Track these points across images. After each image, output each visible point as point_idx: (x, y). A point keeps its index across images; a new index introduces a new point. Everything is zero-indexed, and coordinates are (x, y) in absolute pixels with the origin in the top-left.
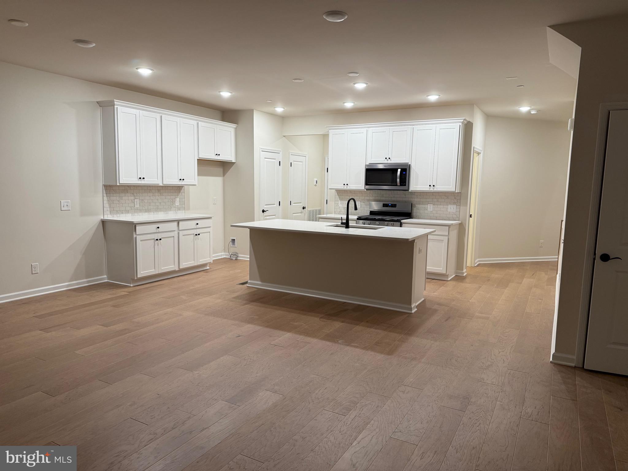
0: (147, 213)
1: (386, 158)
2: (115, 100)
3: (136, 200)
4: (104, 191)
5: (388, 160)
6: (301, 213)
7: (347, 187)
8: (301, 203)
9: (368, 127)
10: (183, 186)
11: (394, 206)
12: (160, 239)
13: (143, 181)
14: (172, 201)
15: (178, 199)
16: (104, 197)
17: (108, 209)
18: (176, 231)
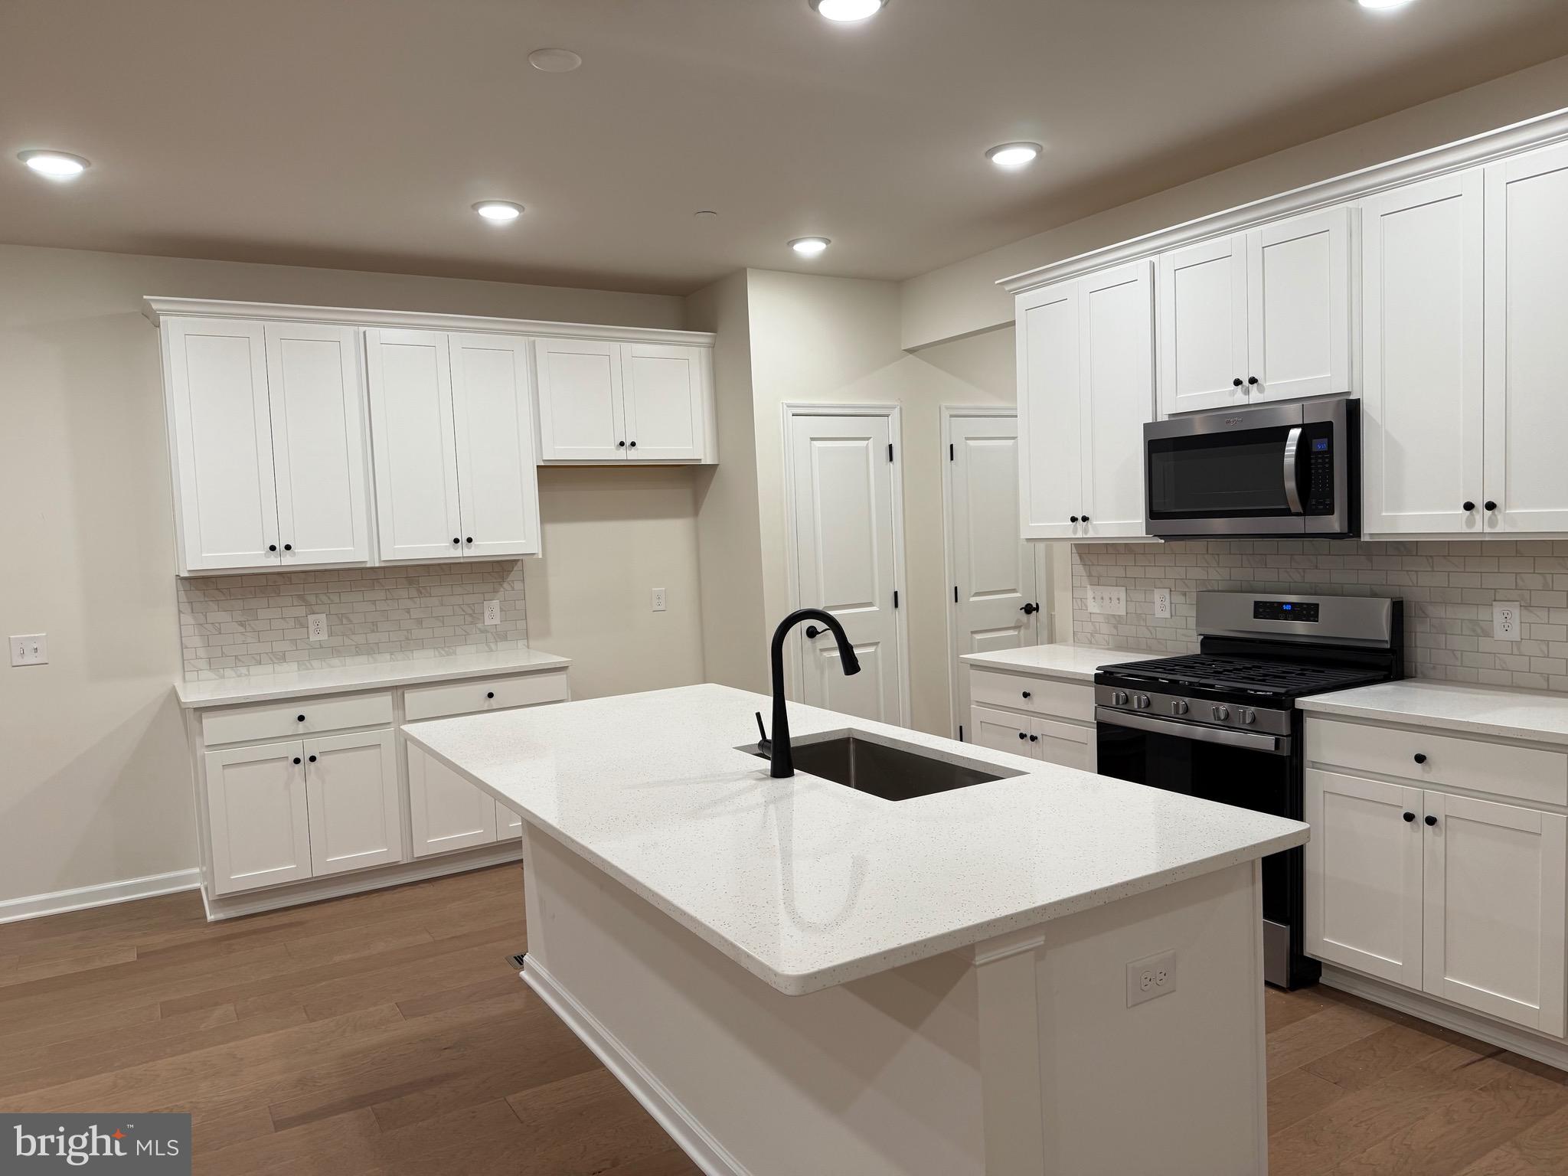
0: (363, 659)
1: (1238, 383)
2: (145, 297)
3: (311, 618)
4: (182, 593)
5: (1247, 392)
6: (1017, 627)
7: (1086, 531)
8: (1014, 591)
9: (1158, 251)
10: (516, 561)
11: (1308, 612)
12: (313, 759)
13: (290, 556)
14: (471, 612)
15: (495, 604)
16: (182, 615)
17: (201, 652)
18: (392, 725)
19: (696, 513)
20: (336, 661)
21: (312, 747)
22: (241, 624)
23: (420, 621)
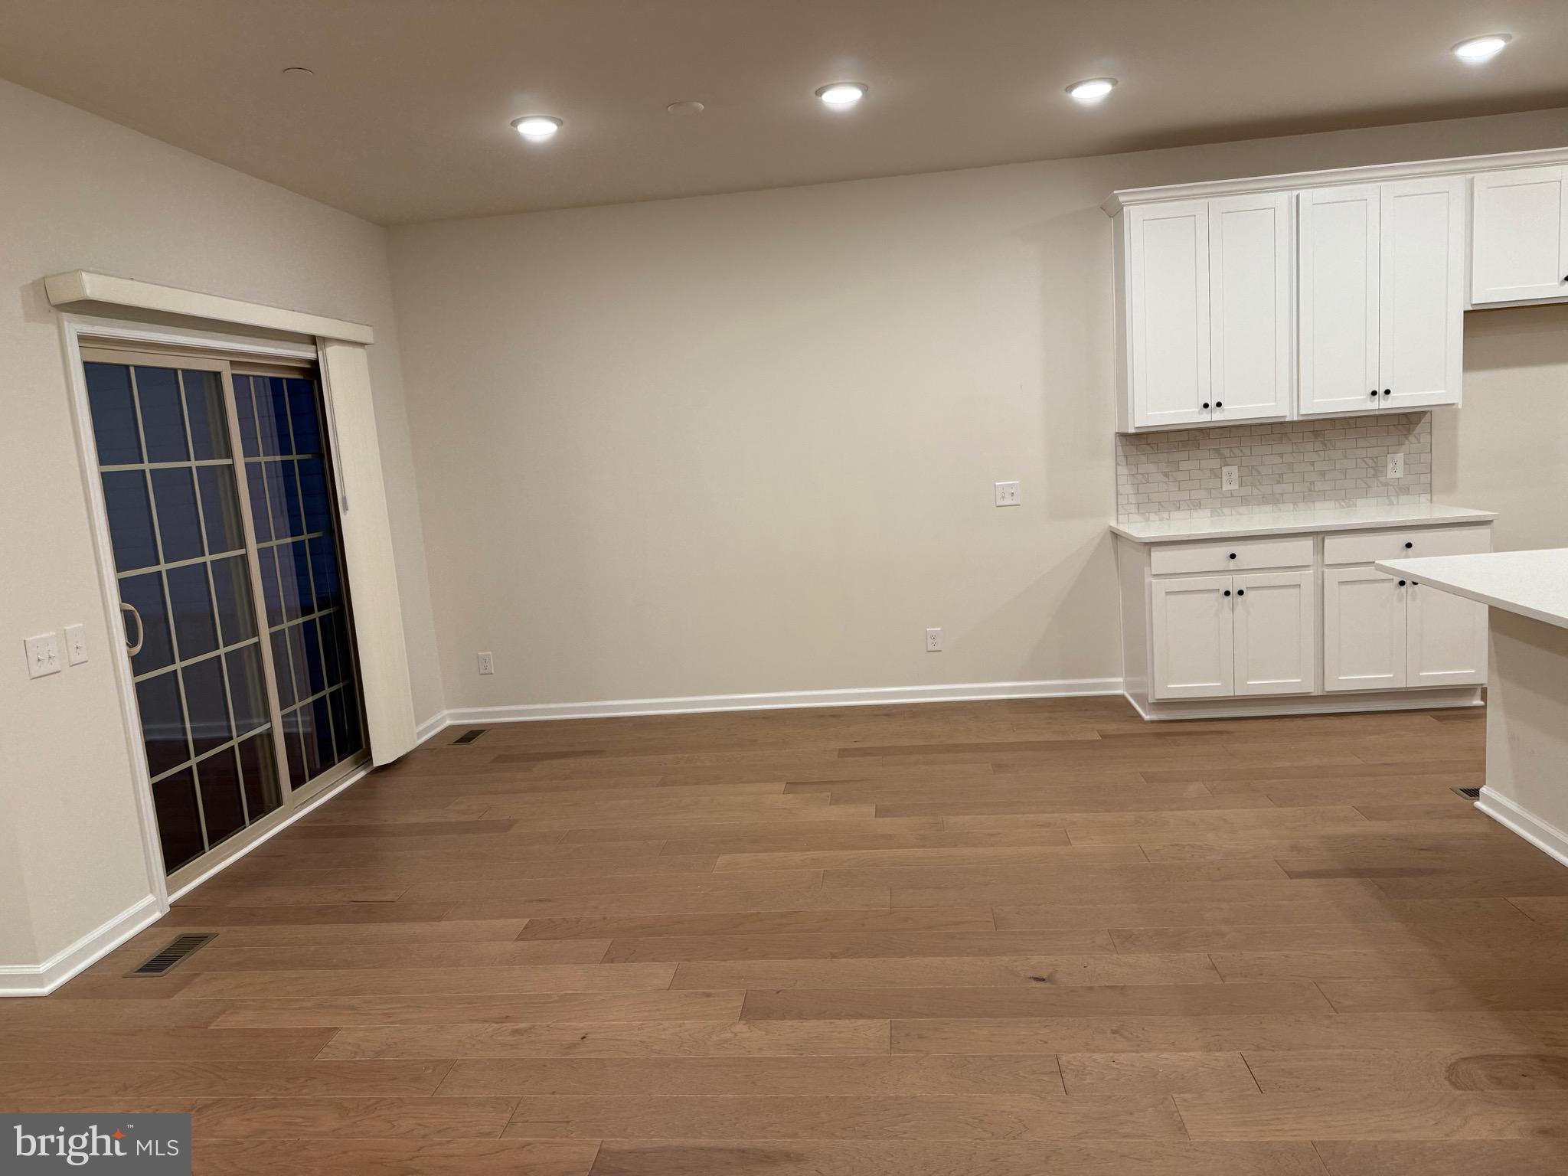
0: (1268, 508)
2: (1113, 191)
3: (1225, 470)
4: (1120, 449)
10: (1426, 412)
12: (1241, 593)
13: (1220, 413)
14: (1373, 465)
15: (1400, 457)
16: (1118, 467)
17: (1133, 499)
18: (1311, 568)
20: (1243, 509)
21: (1239, 582)
22: (1166, 475)
23: (1323, 474)
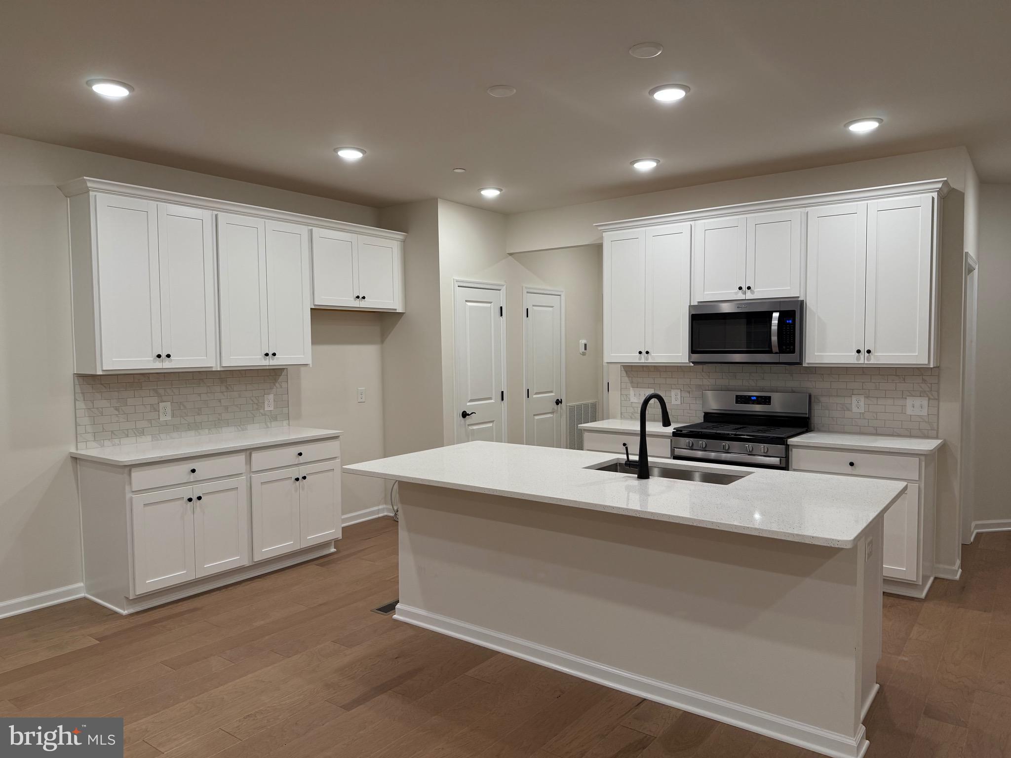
0: (192, 433)
1: (740, 288)
2: (85, 177)
3: (161, 405)
4: (77, 387)
5: (745, 293)
6: (552, 413)
7: (647, 359)
8: (551, 392)
9: (695, 220)
11: (766, 400)
12: (199, 498)
13: (169, 362)
14: (256, 402)
15: (271, 397)
16: (77, 402)
17: (89, 429)
18: (243, 475)
19: (382, 342)
20: (175, 435)
21: (198, 490)
22: (117, 409)
23: (226, 408)
